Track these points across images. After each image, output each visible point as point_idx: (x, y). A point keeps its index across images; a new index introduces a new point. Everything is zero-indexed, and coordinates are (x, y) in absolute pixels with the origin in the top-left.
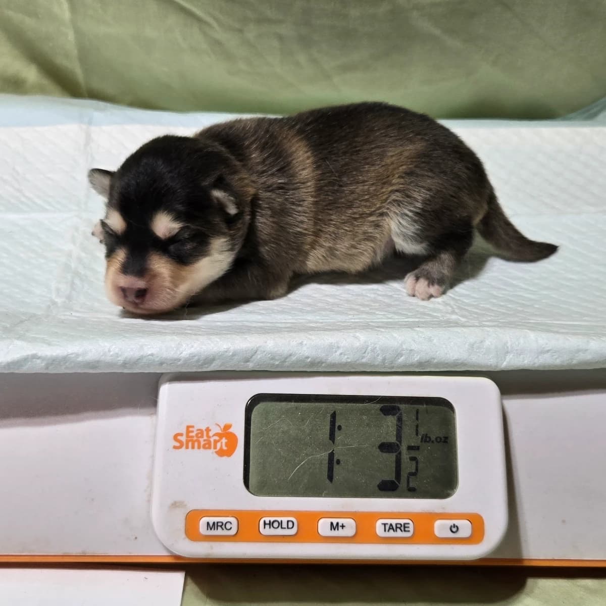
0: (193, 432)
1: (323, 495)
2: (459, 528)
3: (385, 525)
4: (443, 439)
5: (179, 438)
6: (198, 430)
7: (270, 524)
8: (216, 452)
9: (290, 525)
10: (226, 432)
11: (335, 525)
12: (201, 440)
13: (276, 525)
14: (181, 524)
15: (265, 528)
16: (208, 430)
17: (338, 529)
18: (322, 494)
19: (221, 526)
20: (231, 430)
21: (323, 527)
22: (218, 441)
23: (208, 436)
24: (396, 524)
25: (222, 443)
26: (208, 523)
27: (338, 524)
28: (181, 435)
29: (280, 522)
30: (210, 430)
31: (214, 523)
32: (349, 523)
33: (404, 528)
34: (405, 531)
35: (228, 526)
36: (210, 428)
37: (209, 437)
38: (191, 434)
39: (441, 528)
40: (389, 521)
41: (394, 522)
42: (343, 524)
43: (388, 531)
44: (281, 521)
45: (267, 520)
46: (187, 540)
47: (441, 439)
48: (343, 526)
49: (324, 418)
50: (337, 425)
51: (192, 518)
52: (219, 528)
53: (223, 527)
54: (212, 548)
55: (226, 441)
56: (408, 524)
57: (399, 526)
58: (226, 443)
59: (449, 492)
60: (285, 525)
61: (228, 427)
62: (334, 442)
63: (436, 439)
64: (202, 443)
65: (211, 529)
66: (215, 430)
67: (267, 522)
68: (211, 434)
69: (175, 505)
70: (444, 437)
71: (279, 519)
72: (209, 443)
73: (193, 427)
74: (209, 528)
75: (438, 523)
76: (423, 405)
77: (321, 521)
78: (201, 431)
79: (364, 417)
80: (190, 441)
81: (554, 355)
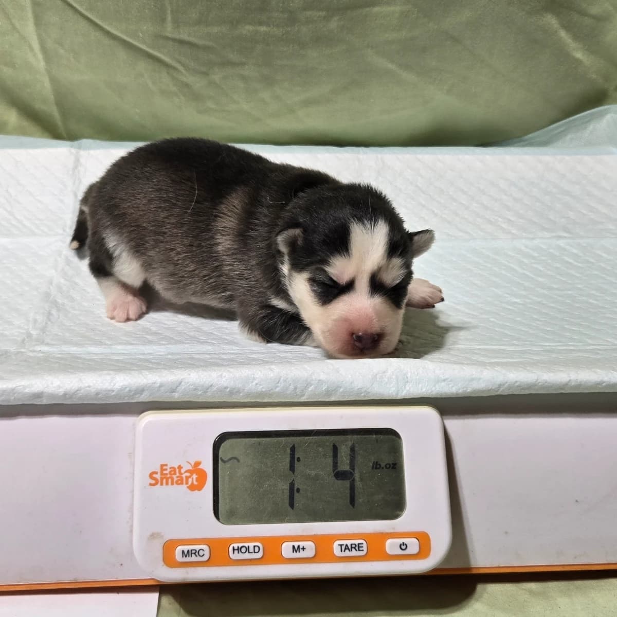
0: (166, 470)
1: (286, 521)
2: (408, 545)
3: (341, 545)
4: (392, 465)
5: (155, 476)
6: (170, 468)
7: (238, 550)
8: (188, 487)
9: (257, 549)
10: (197, 469)
11: (296, 547)
12: (174, 476)
13: (243, 550)
14: (159, 554)
15: (234, 553)
16: (180, 467)
17: (299, 552)
18: (284, 520)
19: (195, 553)
20: (201, 467)
21: (286, 549)
22: (190, 477)
23: (180, 473)
24: (351, 545)
25: (193, 479)
26: (183, 552)
27: (299, 547)
28: (156, 473)
29: (247, 547)
30: (182, 468)
31: (188, 551)
32: (309, 545)
33: (358, 547)
34: (359, 550)
35: (201, 553)
36: (182, 466)
37: (182, 474)
38: (165, 472)
39: (391, 546)
40: (344, 542)
41: (349, 542)
42: (303, 547)
43: (345, 551)
44: (249, 547)
45: (236, 545)
46: (165, 566)
47: (389, 464)
48: (303, 549)
49: (285, 452)
50: (296, 456)
51: (169, 547)
52: (193, 555)
53: (197, 554)
54: (187, 573)
55: (196, 476)
56: (362, 544)
57: (354, 546)
58: (197, 479)
59: (398, 512)
60: (251, 550)
61: (198, 464)
62: (293, 473)
63: (386, 466)
64: (175, 479)
65: (186, 556)
66: (186, 467)
67: (236, 548)
68: (183, 471)
69: (153, 536)
70: (393, 464)
71: (246, 545)
72: (182, 479)
73: (166, 465)
74: (184, 556)
75: (389, 542)
76: (372, 435)
77: (284, 545)
78: (173, 469)
79: (320, 449)
80: (164, 478)
81: (450, 384)
